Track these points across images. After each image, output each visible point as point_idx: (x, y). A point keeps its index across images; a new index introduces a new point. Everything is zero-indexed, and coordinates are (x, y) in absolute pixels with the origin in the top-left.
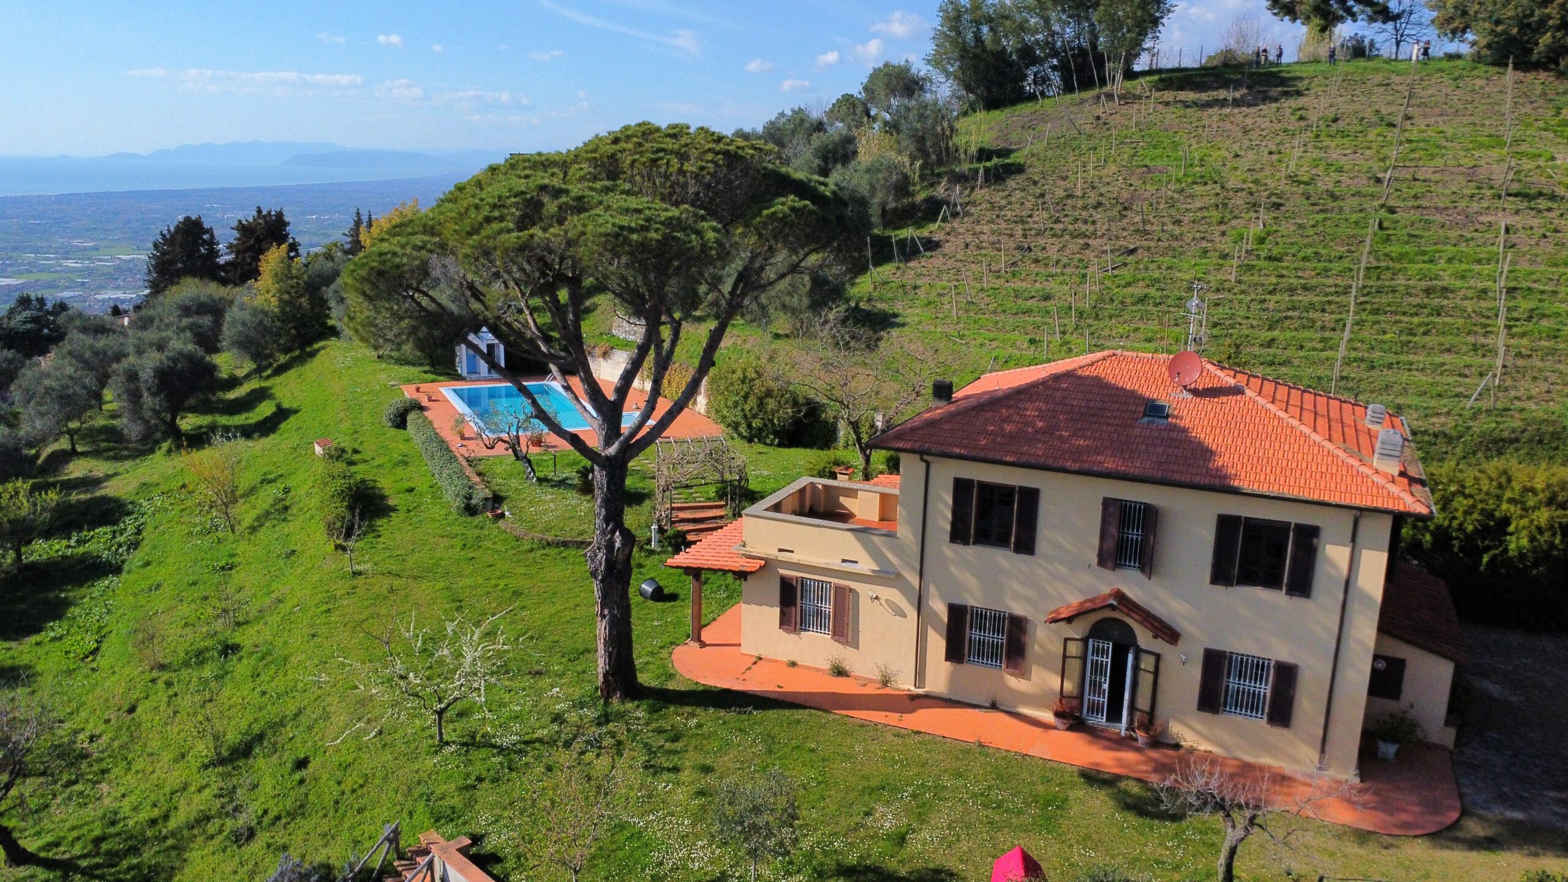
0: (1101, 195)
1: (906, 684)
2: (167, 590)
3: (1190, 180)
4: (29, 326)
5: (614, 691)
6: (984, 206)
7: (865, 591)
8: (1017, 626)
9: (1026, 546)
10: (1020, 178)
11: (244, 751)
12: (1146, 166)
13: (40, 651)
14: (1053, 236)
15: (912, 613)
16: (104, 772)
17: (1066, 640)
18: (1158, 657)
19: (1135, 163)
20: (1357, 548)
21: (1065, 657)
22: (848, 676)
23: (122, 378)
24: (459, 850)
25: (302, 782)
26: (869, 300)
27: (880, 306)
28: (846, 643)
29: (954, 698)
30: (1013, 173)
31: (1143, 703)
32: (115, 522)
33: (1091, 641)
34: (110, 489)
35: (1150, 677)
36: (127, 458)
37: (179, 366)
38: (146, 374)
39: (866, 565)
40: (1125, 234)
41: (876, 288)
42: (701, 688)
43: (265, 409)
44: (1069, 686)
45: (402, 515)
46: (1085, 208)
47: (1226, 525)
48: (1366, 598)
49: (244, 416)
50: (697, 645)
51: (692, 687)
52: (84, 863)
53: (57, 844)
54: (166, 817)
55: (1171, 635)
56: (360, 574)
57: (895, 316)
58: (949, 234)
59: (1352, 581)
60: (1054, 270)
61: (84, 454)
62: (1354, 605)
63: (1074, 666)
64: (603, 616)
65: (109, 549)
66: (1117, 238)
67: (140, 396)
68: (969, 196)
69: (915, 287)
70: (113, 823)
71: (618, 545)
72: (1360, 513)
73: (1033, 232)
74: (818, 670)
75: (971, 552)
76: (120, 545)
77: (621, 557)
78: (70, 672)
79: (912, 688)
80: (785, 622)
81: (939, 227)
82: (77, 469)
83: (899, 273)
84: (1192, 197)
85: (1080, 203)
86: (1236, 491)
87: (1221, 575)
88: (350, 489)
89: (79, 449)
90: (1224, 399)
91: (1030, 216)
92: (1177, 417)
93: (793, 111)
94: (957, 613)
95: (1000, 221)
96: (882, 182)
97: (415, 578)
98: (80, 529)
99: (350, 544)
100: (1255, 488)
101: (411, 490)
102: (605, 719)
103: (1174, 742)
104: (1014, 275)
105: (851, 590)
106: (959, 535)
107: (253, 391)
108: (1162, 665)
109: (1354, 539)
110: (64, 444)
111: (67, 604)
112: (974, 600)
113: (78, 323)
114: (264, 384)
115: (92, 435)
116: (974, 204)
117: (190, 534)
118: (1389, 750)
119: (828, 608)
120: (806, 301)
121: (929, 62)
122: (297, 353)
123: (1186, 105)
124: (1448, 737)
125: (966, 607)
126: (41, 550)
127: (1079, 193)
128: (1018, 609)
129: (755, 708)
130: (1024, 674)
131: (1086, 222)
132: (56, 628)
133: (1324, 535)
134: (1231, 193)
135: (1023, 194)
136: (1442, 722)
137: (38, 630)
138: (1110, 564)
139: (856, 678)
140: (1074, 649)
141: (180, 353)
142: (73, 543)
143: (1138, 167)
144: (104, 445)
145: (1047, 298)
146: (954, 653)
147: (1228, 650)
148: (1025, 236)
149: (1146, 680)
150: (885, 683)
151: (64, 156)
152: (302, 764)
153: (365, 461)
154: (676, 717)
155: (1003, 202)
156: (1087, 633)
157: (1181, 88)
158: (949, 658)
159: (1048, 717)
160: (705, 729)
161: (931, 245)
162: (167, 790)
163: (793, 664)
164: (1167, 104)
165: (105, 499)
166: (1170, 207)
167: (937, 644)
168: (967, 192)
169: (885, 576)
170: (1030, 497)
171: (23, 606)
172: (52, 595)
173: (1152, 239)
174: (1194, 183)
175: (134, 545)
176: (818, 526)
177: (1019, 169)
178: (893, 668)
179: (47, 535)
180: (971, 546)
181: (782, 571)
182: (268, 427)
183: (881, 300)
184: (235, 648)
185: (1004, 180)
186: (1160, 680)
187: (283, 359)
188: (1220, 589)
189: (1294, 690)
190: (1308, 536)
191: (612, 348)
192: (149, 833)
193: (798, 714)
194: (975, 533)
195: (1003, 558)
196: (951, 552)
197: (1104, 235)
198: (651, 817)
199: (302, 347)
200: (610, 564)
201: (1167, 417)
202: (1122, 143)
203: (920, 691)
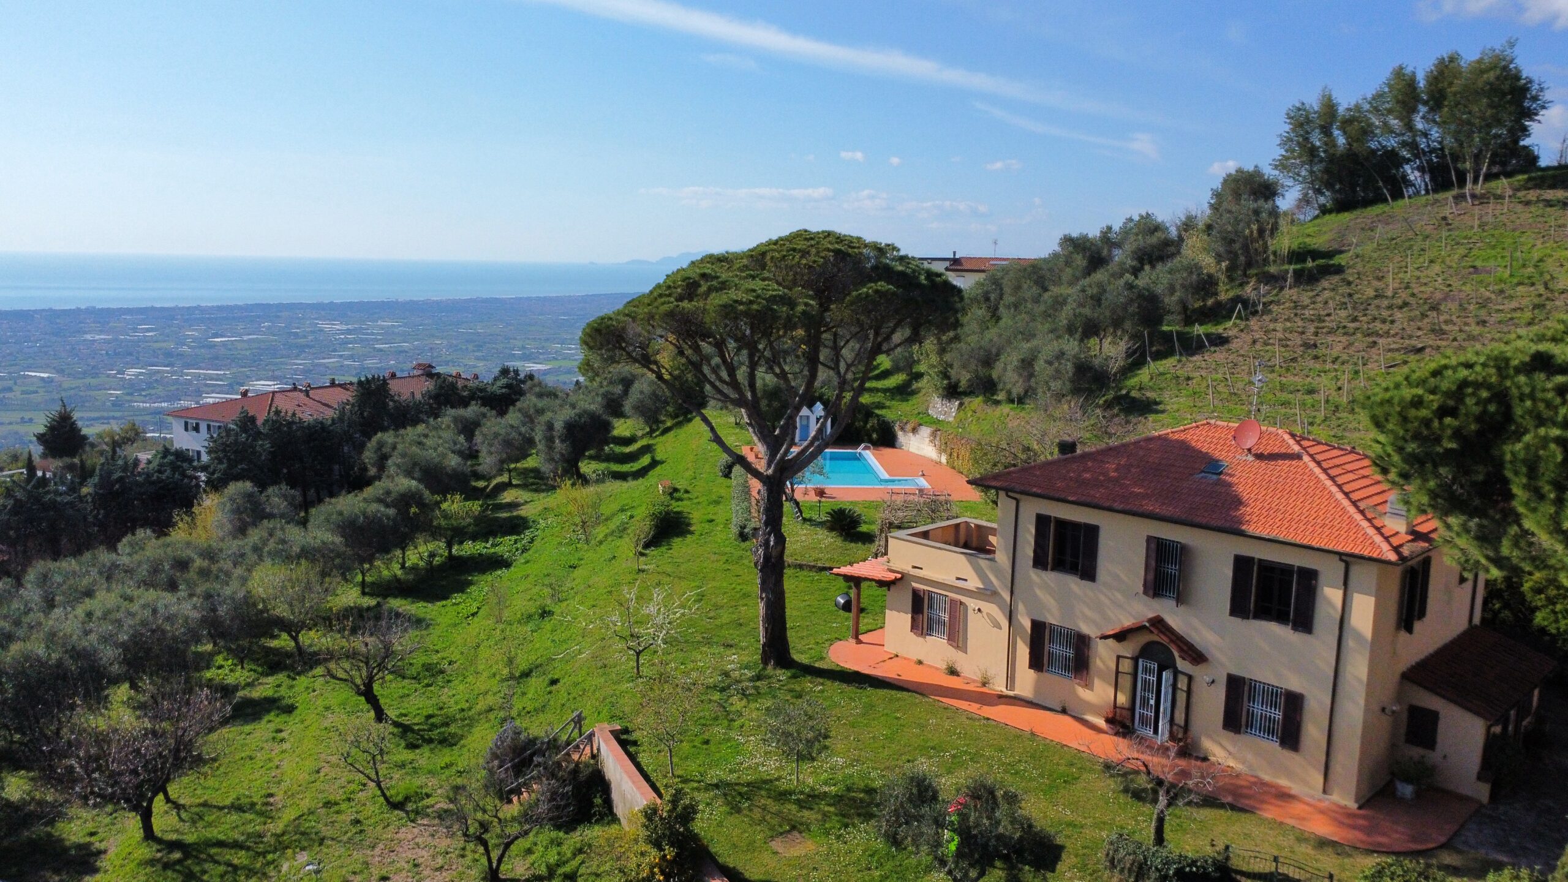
0: (1413, 295)
1: (999, 686)
2: (531, 579)
3: (1515, 281)
4: (504, 390)
5: (770, 658)
6: (1287, 305)
7: (972, 603)
8: (1081, 643)
9: (1088, 573)
10: (1335, 279)
11: (526, 674)
12: (1474, 267)
13: (443, 611)
14: (1345, 334)
15: (1005, 623)
16: (449, 681)
17: (1118, 657)
18: (1190, 678)
19: (1463, 264)
20: (1349, 593)
21: (1117, 672)
22: (958, 675)
23: (544, 428)
24: (612, 732)
25: (550, 692)
26: (1141, 389)
27: (1149, 394)
28: (957, 647)
29: (1035, 701)
30: (1330, 273)
31: (1180, 717)
32: (518, 534)
33: (1140, 661)
34: (523, 512)
35: (1185, 695)
36: (543, 491)
37: (583, 420)
38: (559, 425)
39: (974, 583)
40: (1420, 333)
41: (1152, 379)
42: (838, 669)
43: (645, 460)
44: (1122, 699)
45: (695, 537)
46: (1390, 307)
47: (1242, 564)
48: (1359, 637)
49: (629, 466)
50: (854, 641)
51: (833, 667)
52: (416, 728)
53: (406, 715)
54: (470, 709)
55: (1197, 657)
56: (643, 571)
57: (1157, 403)
58: (1242, 331)
59: (1346, 621)
60: (1328, 367)
61: (516, 486)
62: (1350, 643)
63: (1126, 681)
64: (762, 599)
65: (509, 552)
66: (1410, 337)
67: (554, 442)
68: (1277, 295)
69: (1188, 379)
70: (441, 709)
71: (772, 543)
72: (1348, 560)
73: (1324, 330)
74: (937, 669)
75: (1051, 578)
76: (517, 550)
77: (774, 554)
78: (455, 625)
79: (1004, 690)
80: (914, 627)
81: (1234, 324)
82: (508, 497)
83: (1179, 366)
84: (1511, 297)
85: (1386, 303)
86: (1242, 534)
87: (1238, 609)
88: (660, 513)
89: (514, 482)
90: (1280, 462)
91: (1329, 315)
92: (1231, 476)
93: (1142, 217)
94: (1039, 628)
95: (1297, 319)
96: (1180, 282)
97: (680, 578)
98: (495, 536)
99: (647, 552)
100: (1257, 533)
101: (711, 521)
102: (758, 678)
103: (1202, 756)
104: (1288, 370)
105: (961, 603)
106: (1039, 562)
107: (643, 447)
108: (1194, 687)
109: (1346, 584)
110: (505, 478)
111: (470, 583)
112: (1053, 618)
113: (537, 389)
114: (651, 442)
115: (525, 473)
116: (1278, 303)
117: (560, 544)
118: (1406, 790)
119: (946, 617)
120: (1068, 385)
121: (1276, 167)
122: (681, 419)
123: (1549, 204)
124: (1482, 792)
125: (1045, 623)
126: (469, 548)
127: (1389, 293)
128: (1085, 629)
129: (871, 686)
130: (1088, 686)
131: (1384, 321)
132: (457, 598)
133: (1322, 579)
134: (1556, 294)
135: (1332, 294)
136: (1475, 776)
137: (446, 598)
138: (1151, 592)
139: (965, 678)
140: (1126, 666)
141: (585, 411)
142: (488, 545)
143: (1464, 268)
144: (531, 480)
145: (1311, 392)
146: (1036, 662)
147: (1247, 676)
148: (1316, 334)
149: (1181, 697)
150: (984, 684)
151: (592, 263)
152: (554, 682)
153: (690, 499)
154: (808, 684)
155: (1307, 301)
156: (1136, 653)
157: (1553, 187)
158: (1031, 666)
159: (1101, 723)
160: (826, 694)
161: (1220, 341)
162: (476, 692)
163: (920, 662)
164: (1528, 203)
165: (519, 517)
166: (1480, 308)
167: (1023, 652)
168: (1275, 292)
169: (988, 594)
170: (1092, 532)
171: (444, 583)
172: (463, 578)
173: (1448, 339)
174: (1520, 284)
175: (525, 550)
176: (940, 548)
177: (1339, 270)
178: (991, 673)
179: (474, 538)
180: (1049, 572)
181: (914, 585)
182: (642, 473)
183: (1152, 389)
184: (550, 613)
185: (1318, 280)
186: (1194, 700)
187: (669, 424)
188: (1237, 621)
189: (1301, 715)
190: (1309, 577)
191: (920, 425)
192: (458, 716)
193: (899, 694)
194: (1054, 559)
195: (1073, 583)
196: (1037, 577)
197: (1397, 334)
198: (752, 738)
199: (686, 416)
200: (767, 557)
201: (1221, 473)
202: (1458, 244)
203: (1011, 693)
